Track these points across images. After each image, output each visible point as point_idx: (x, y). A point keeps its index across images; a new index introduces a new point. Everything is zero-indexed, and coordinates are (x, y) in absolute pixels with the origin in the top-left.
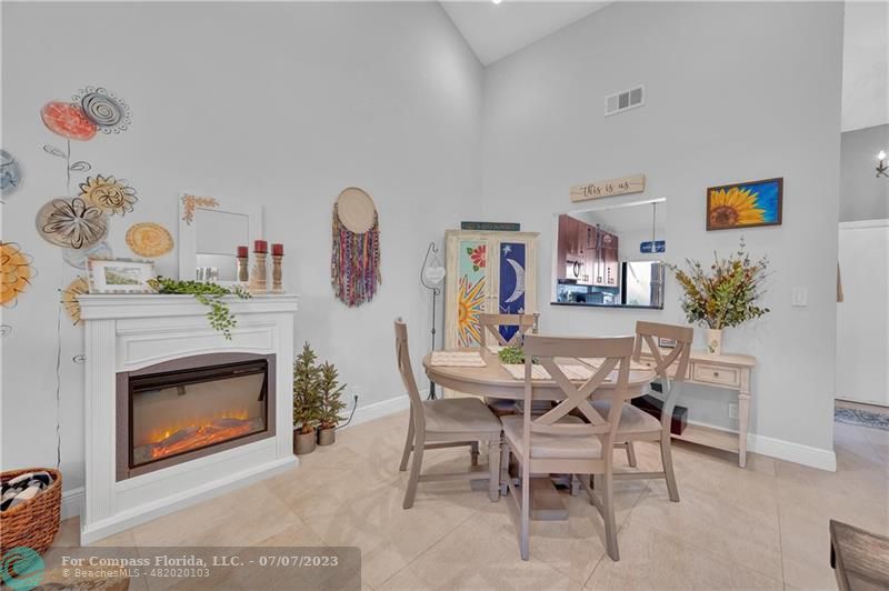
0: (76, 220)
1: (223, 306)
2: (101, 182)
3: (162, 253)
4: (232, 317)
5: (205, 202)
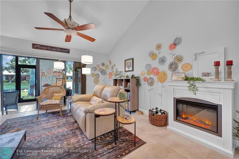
0: (173, 66)
1: (195, 84)
2: (177, 57)
3: (189, 70)
4: (197, 88)
5: (201, 53)
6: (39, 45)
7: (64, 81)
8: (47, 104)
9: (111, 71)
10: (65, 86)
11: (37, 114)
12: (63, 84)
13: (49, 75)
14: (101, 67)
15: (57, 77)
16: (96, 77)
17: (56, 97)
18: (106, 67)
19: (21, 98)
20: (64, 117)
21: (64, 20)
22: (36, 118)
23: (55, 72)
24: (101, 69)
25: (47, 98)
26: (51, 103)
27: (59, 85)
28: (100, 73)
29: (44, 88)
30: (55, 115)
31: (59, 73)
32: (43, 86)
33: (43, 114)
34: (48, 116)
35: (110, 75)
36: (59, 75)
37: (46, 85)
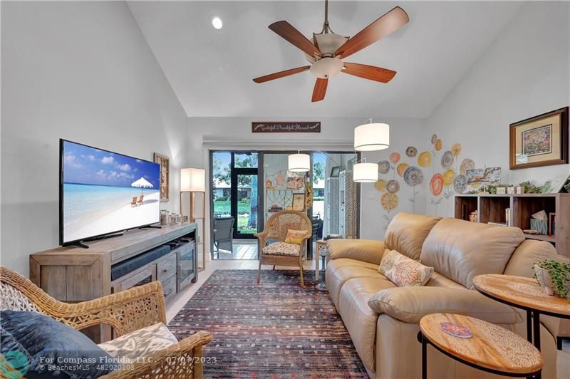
6: (262, 123)
7: (309, 201)
8: (275, 252)
9: (442, 171)
10: (310, 211)
11: (258, 268)
12: (307, 208)
13: (279, 187)
14: (405, 159)
15: (294, 192)
16: (387, 192)
17: (293, 237)
18: (420, 160)
19: (238, 230)
20: (310, 291)
21: (312, 37)
22: (256, 281)
23: (290, 179)
24: (405, 165)
25: (276, 239)
26: (282, 252)
27: (298, 209)
28: (400, 179)
29: (270, 215)
30: (290, 282)
31: (297, 180)
32: (270, 211)
33: (268, 272)
34: (276, 279)
35: (437, 185)
36: (298, 185)
37: (275, 209)
